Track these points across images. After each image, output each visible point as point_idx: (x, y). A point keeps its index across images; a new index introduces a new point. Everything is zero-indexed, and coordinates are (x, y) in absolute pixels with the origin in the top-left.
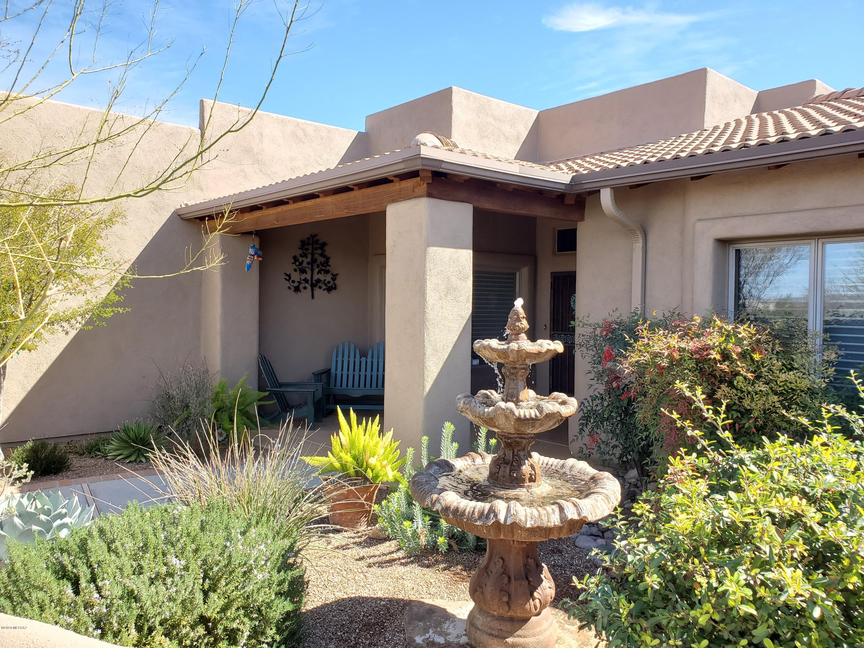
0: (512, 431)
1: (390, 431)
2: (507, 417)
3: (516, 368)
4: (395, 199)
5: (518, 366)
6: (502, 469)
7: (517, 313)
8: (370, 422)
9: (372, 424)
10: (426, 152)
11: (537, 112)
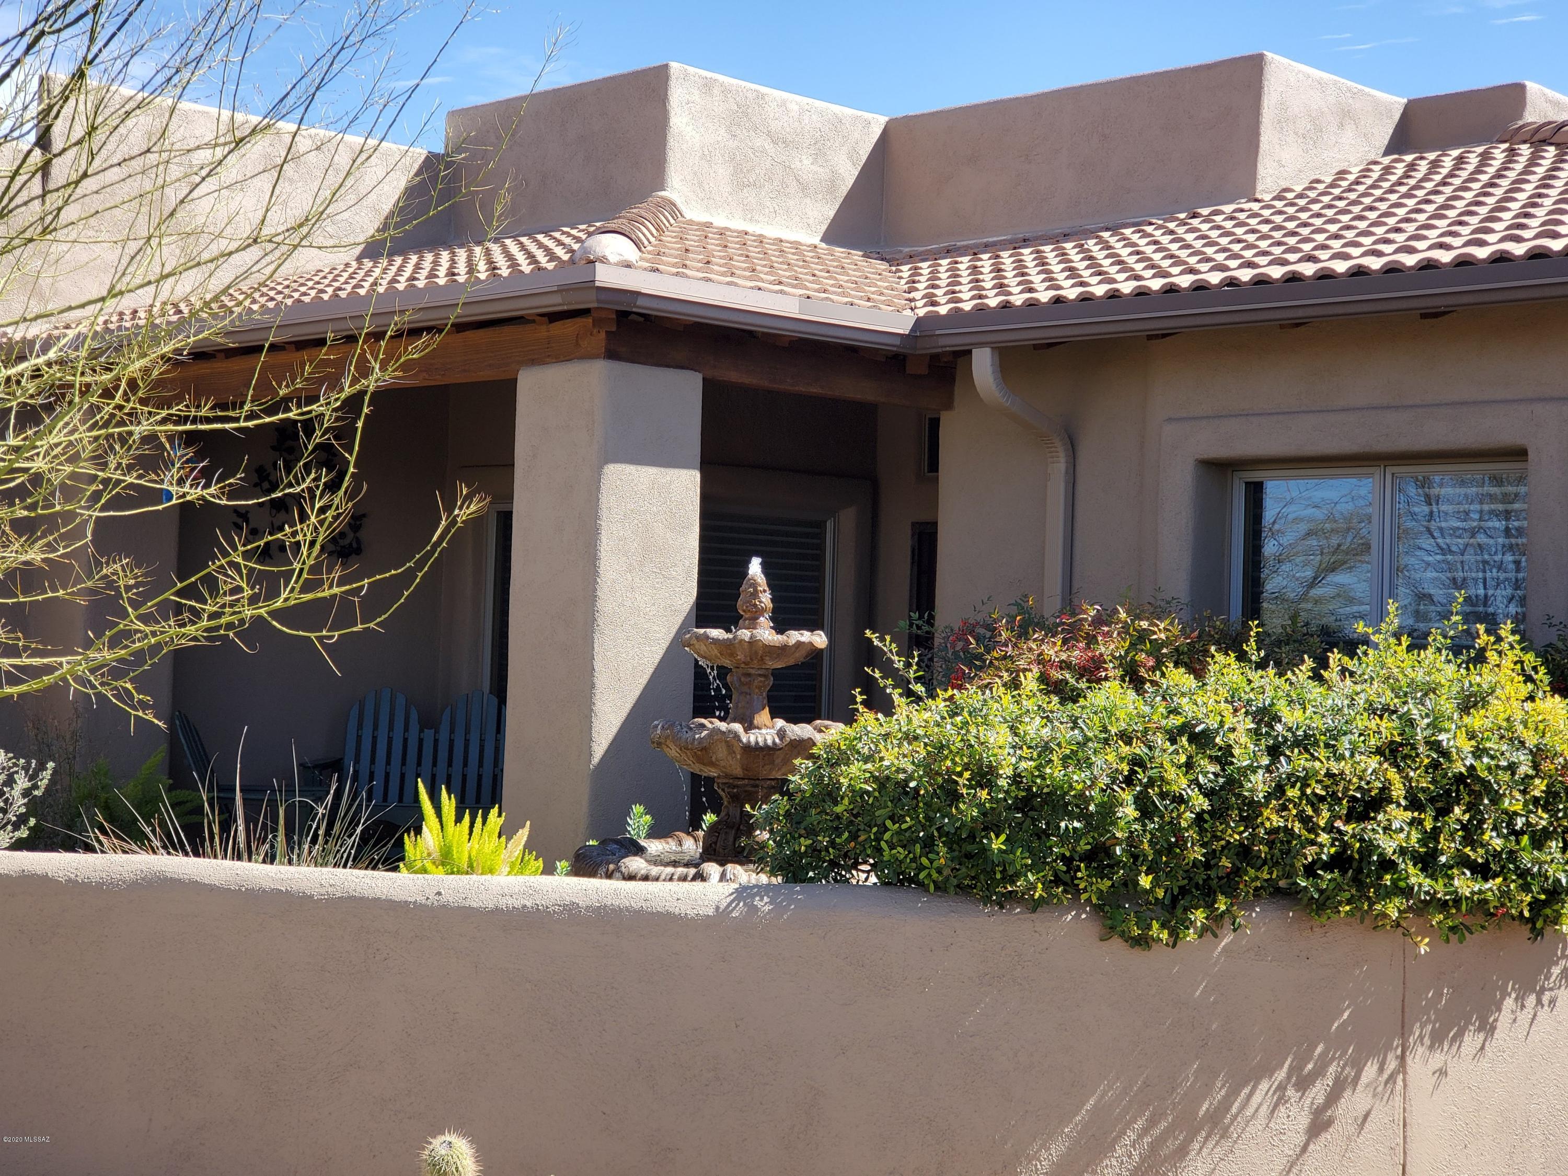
0: (738, 771)
1: (523, 827)
2: (729, 745)
3: (749, 675)
4: (538, 359)
5: (753, 671)
6: (723, 836)
7: (755, 585)
8: (479, 820)
9: (484, 823)
10: (606, 277)
11: (883, 120)
